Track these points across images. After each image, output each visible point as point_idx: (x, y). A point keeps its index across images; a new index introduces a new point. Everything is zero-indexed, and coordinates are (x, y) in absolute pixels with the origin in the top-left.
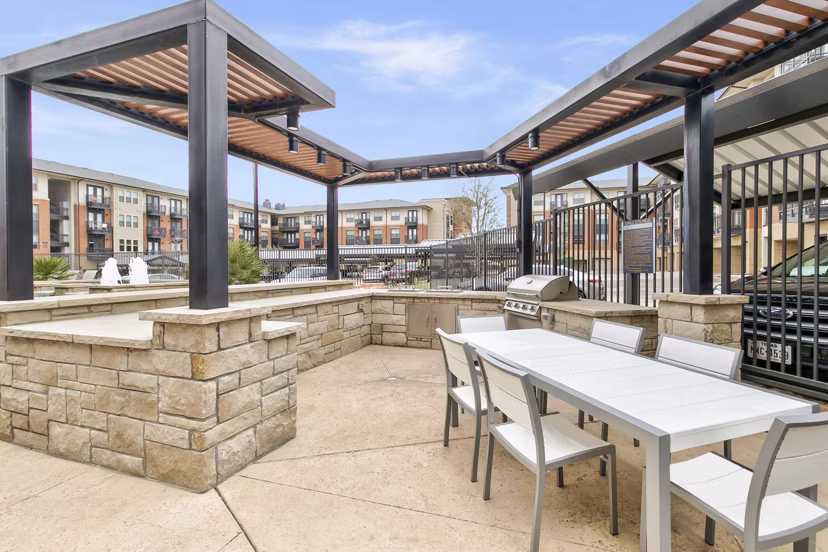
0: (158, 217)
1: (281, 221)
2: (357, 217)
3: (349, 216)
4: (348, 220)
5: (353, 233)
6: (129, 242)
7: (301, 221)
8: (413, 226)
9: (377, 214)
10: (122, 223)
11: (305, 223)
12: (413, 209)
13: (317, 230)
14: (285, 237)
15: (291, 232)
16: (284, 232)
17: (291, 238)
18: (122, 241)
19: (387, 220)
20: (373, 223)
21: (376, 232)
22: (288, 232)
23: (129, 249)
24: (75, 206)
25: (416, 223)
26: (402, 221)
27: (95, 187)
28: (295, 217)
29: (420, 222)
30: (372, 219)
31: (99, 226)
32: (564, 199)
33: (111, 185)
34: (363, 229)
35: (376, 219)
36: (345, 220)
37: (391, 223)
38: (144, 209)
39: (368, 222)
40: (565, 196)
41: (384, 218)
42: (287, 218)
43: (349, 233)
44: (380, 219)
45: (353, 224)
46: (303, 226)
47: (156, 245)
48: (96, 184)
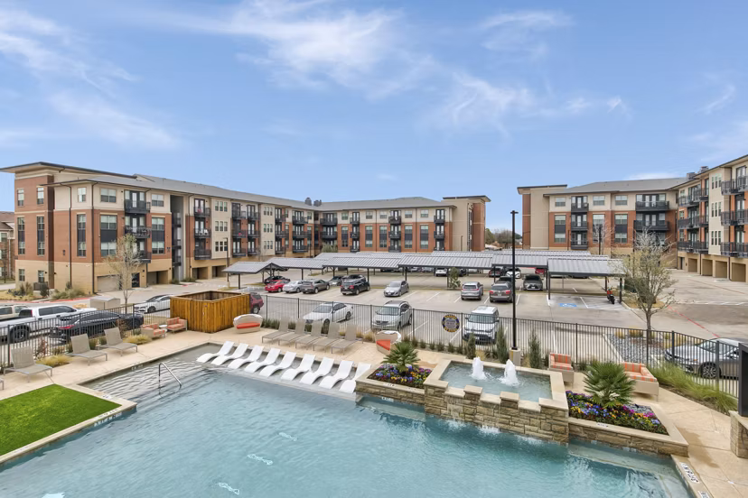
0: (240, 221)
1: (321, 217)
2: (389, 214)
3: (382, 213)
4: (382, 217)
5: (386, 228)
6: (221, 243)
7: (339, 217)
8: (440, 223)
9: (408, 212)
10: (217, 229)
11: (343, 218)
12: (440, 208)
13: (354, 225)
14: (325, 230)
15: (330, 226)
16: (325, 226)
17: (330, 232)
18: (217, 243)
19: (417, 217)
20: (404, 220)
21: (407, 228)
22: (327, 226)
23: (221, 248)
24: (187, 216)
25: (444, 221)
26: (431, 219)
27: (200, 200)
28: (334, 213)
29: (447, 220)
30: (403, 217)
31: (202, 232)
32: (585, 201)
33: (210, 197)
34: (395, 225)
35: (407, 216)
36: (378, 216)
37: (420, 220)
38: (230, 216)
39: (400, 218)
40: (585, 198)
41: (414, 216)
42: (326, 214)
43: (382, 228)
44: (411, 216)
45: (386, 221)
46: (340, 221)
47: (238, 243)
48: (200, 198)
